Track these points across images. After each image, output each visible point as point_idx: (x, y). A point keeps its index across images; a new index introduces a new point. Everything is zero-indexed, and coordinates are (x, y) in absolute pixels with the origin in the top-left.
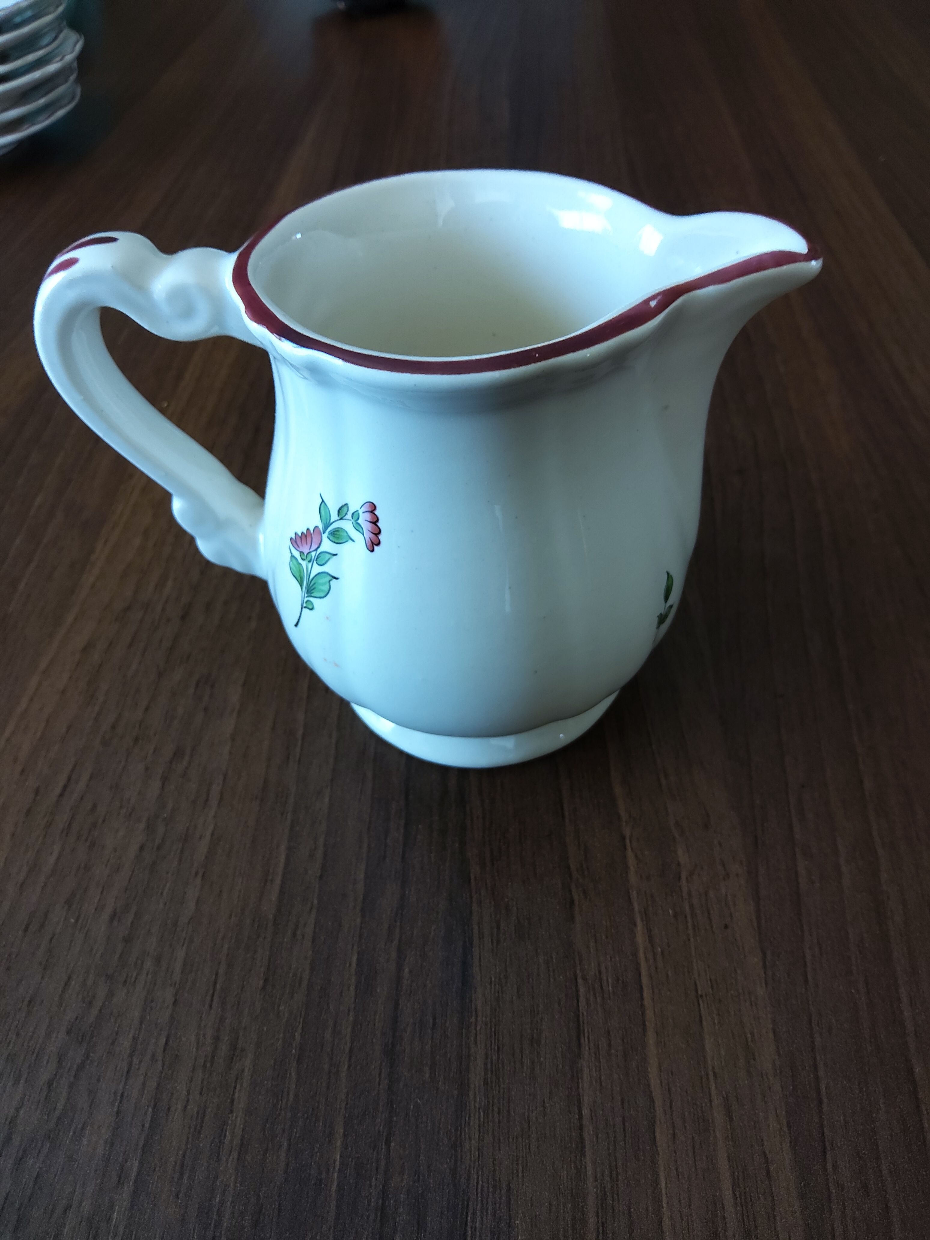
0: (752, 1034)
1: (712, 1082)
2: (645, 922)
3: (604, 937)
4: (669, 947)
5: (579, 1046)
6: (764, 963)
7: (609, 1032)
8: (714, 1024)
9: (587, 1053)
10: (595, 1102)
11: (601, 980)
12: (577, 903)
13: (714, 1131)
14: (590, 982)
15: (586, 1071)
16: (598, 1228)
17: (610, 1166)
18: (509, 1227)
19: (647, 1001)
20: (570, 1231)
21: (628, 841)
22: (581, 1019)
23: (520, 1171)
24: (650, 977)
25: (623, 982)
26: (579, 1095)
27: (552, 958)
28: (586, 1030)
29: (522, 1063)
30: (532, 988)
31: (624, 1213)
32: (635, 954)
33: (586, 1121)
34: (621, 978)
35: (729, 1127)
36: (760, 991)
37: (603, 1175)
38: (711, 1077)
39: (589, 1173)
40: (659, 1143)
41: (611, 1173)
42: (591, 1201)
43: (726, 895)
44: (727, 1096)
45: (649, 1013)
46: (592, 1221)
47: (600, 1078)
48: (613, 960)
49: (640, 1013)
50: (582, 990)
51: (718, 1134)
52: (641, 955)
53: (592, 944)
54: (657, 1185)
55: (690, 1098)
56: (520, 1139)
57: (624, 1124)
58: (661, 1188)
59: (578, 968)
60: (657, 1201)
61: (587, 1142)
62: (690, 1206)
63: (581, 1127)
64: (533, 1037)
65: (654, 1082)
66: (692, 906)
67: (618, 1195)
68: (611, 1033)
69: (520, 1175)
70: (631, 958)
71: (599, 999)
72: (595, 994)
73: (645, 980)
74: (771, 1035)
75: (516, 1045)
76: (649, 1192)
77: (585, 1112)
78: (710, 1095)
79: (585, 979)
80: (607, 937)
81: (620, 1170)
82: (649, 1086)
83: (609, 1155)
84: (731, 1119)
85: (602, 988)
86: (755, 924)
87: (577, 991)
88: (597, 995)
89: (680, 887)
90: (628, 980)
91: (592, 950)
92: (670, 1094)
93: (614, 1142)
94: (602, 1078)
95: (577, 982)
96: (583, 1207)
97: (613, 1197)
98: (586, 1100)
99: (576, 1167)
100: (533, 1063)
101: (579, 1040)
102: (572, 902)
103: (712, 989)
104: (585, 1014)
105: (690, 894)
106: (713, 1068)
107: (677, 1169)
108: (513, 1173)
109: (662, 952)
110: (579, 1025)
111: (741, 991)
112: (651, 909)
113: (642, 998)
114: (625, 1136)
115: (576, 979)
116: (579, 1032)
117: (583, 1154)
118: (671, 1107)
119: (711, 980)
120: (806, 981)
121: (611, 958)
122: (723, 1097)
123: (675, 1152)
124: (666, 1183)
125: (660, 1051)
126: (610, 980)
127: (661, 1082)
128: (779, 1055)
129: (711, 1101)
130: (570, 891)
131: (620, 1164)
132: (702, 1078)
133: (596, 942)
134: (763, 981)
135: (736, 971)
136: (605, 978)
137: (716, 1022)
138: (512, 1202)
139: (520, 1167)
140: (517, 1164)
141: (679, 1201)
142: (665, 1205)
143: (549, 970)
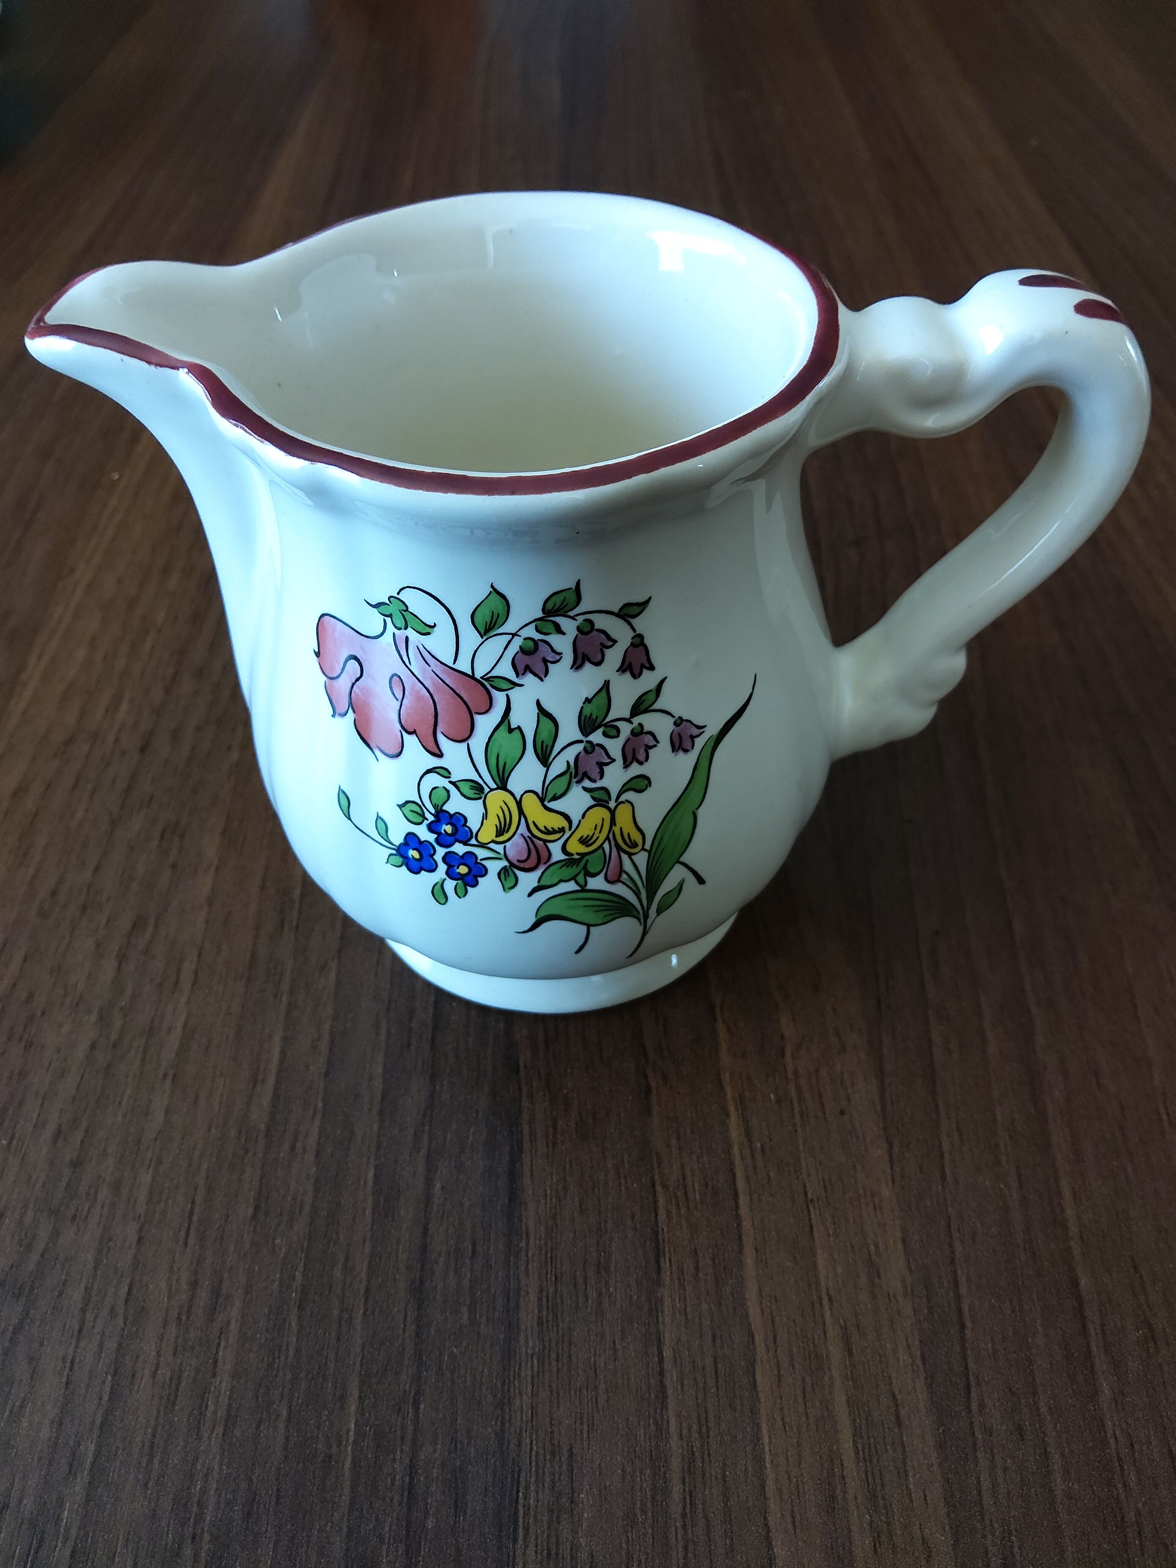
0: (876, 1246)
1: (827, 1308)
2: (740, 1112)
3: (688, 1132)
4: (771, 1140)
5: (659, 1270)
6: (891, 1156)
7: (696, 1252)
8: (829, 1236)
9: (668, 1279)
10: (679, 1340)
11: (685, 1186)
12: (654, 1091)
13: (829, 1369)
14: (671, 1189)
15: (667, 1301)
16: (685, 1498)
17: (699, 1419)
18: (572, 1502)
19: (744, 1211)
20: (649, 1504)
21: (718, 1011)
22: (660, 1237)
23: (585, 1431)
24: (748, 1179)
25: (713, 1187)
26: (658, 1332)
27: (623, 1162)
28: (667, 1249)
29: (586, 1297)
30: (599, 1200)
31: (717, 1478)
32: (728, 1152)
33: (667, 1365)
34: (710, 1182)
35: (847, 1363)
36: (886, 1192)
37: (689, 1431)
38: (825, 1301)
39: (673, 1429)
40: (759, 1389)
41: (700, 1429)
42: (675, 1463)
43: (842, 1073)
44: (845, 1324)
45: (746, 1225)
46: (677, 1490)
47: (685, 1310)
48: (700, 1160)
49: (735, 1225)
50: (661, 1200)
51: (836, 1373)
52: (736, 1151)
53: (674, 1142)
54: (758, 1440)
55: (798, 1330)
56: (585, 1391)
57: (716, 1366)
58: (763, 1444)
59: (657, 1172)
60: (759, 1460)
61: (670, 1392)
62: (800, 1464)
63: (662, 1373)
64: (599, 1262)
65: (754, 1311)
66: (799, 1089)
67: (709, 1455)
68: (699, 1252)
69: (585, 1436)
70: (723, 1156)
71: (683, 1211)
72: (678, 1205)
73: (741, 1184)
74: (900, 1246)
75: (578, 1274)
76: (749, 1448)
77: (667, 1353)
78: (824, 1323)
79: (665, 1187)
80: (692, 1133)
81: (711, 1424)
82: (747, 1316)
83: (698, 1405)
84: (850, 1353)
85: (686, 1194)
86: (879, 1108)
87: (655, 1202)
88: (681, 1204)
89: (784, 1065)
90: (720, 1185)
91: (673, 1149)
92: (773, 1325)
93: (704, 1389)
94: (688, 1310)
95: (655, 1191)
96: (665, 1473)
97: (703, 1458)
98: (668, 1338)
99: (656, 1423)
100: (600, 1295)
101: (658, 1262)
102: (648, 1090)
103: (826, 1192)
104: (666, 1229)
105: (796, 1073)
106: (828, 1289)
107: (783, 1420)
108: (576, 1434)
109: (762, 1147)
110: (657, 1243)
111: (861, 1192)
112: (748, 1093)
113: (737, 1207)
114: (717, 1382)
115: (654, 1186)
116: (658, 1254)
117: (664, 1405)
118: (775, 1342)
119: (823, 1180)
120: (943, 1176)
121: (698, 1158)
122: (841, 1326)
123: (781, 1399)
124: (770, 1437)
125: (761, 1272)
126: (696, 1185)
127: (762, 1310)
128: (910, 1271)
129: (825, 1333)
130: (646, 1076)
131: (711, 1417)
132: (813, 1304)
133: (678, 1139)
134: (889, 1178)
135: (854, 1167)
136: (690, 1183)
137: (831, 1232)
138: (575, 1472)
139: (585, 1427)
140: (582, 1423)
141: (787, 1459)
142: (768, 1465)
143: (620, 1177)
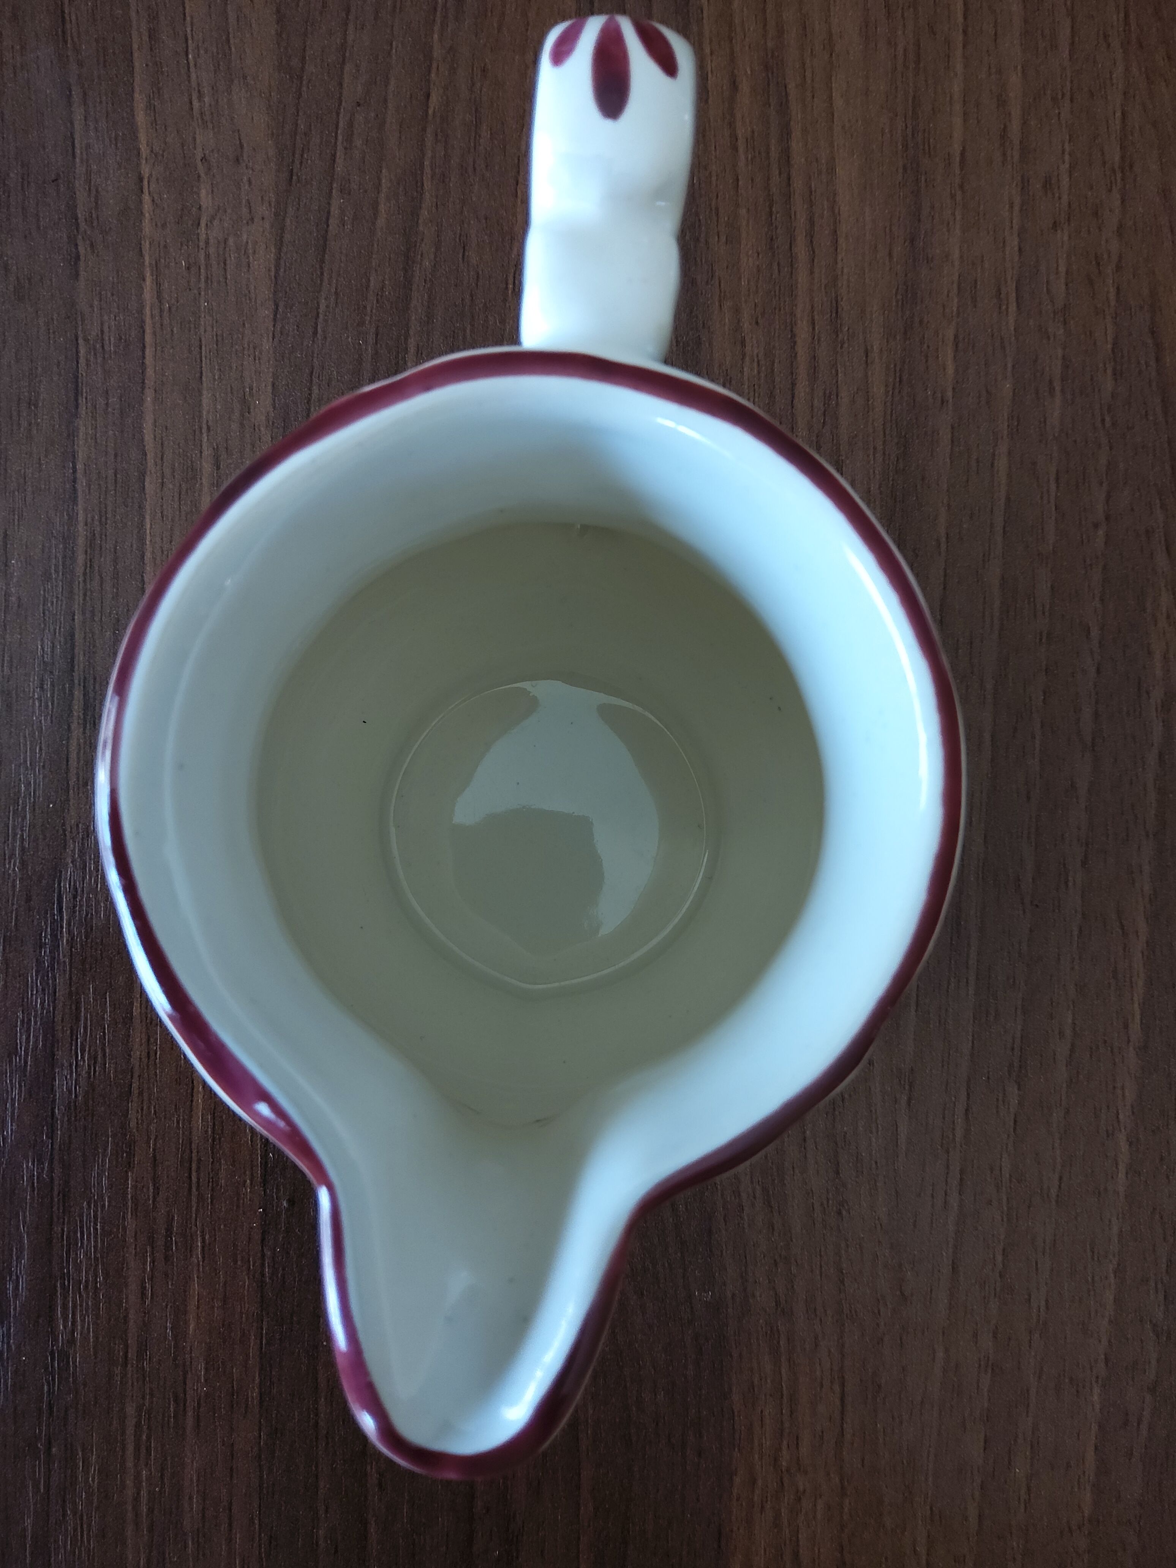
0: (251, 389)
1: (205, 435)
2: (155, 277)
3: (109, 294)
4: (178, 302)
5: (77, 407)
6: (275, 315)
7: (107, 392)
8: (214, 379)
9: (84, 412)
10: (89, 457)
11: (103, 339)
12: (82, 258)
13: (201, 479)
14: (92, 342)
15: (82, 429)
16: (86, 563)
17: (100, 512)
18: (6, 566)
19: (149, 360)
20: (61, 567)
21: (145, 183)
22: (80, 380)
23: (16, 520)
24: (154, 333)
25: (125, 341)
26: (74, 451)
27: (52, 319)
28: (84, 390)
29: (19, 425)
30: (32, 350)
31: (110, 551)
32: (141, 311)
33: (79, 475)
34: (123, 337)
35: (215, 475)
36: (266, 345)
37: (93, 520)
38: (204, 430)
39: (81, 517)
40: (147, 491)
41: (101, 518)
42: (81, 541)
43: (247, 242)
44: (218, 447)
45: (150, 372)
46: (81, 558)
47: (96, 435)
48: (117, 319)
49: (141, 371)
50: (82, 351)
51: (204, 481)
52: (147, 311)
53: (96, 303)
54: (142, 526)
55: (181, 450)
56: (16, 493)
57: (116, 476)
58: (146, 529)
59: (80, 328)
60: (142, 540)
61: (80, 493)
62: (171, 542)
63: (75, 481)
64: (30, 399)
65: (148, 438)
66: (207, 256)
67: (106, 536)
68: (109, 392)
69: (16, 523)
70: (136, 315)
71: (100, 360)
72: (95, 354)
73: (148, 338)
74: (270, 388)
75: (13, 408)
76: (135, 532)
77: (80, 466)
78: (201, 446)
79: (86, 340)
80: (113, 295)
81: (109, 516)
82: (143, 440)
83: (100, 502)
84: (218, 468)
85: (103, 347)
86: (273, 274)
87: (77, 352)
88: (98, 355)
89: (198, 234)
90: (131, 339)
91: (95, 310)
92: (162, 448)
93: (106, 492)
94: (98, 435)
95: (78, 344)
96: (73, 548)
97: (101, 538)
98: (81, 455)
99: (68, 515)
100: (30, 424)
101: (76, 400)
102: (78, 258)
103: (217, 345)
104: (84, 374)
105: (207, 243)
106: (207, 422)
107: (162, 513)
108: (9, 522)
109: (170, 308)
110: (77, 386)
111: (246, 346)
112: (163, 261)
113: (144, 358)
114: (116, 487)
115: (77, 340)
116: (77, 393)
117: (75, 501)
118: (162, 459)
119: (217, 335)
120: (315, 333)
121: (115, 317)
122: (214, 449)
123: (162, 499)
124: (151, 524)
125: (157, 408)
126: (112, 339)
127: (155, 436)
128: (274, 408)
129: (201, 452)
130: (76, 245)
131: (109, 509)
132: (195, 431)
133: (101, 301)
134: (271, 335)
135: (244, 324)
136: (107, 338)
137: (216, 377)
138: (8, 546)
139: (16, 517)
140: (14, 515)
141: (162, 539)
142: (148, 543)
143: (49, 333)
